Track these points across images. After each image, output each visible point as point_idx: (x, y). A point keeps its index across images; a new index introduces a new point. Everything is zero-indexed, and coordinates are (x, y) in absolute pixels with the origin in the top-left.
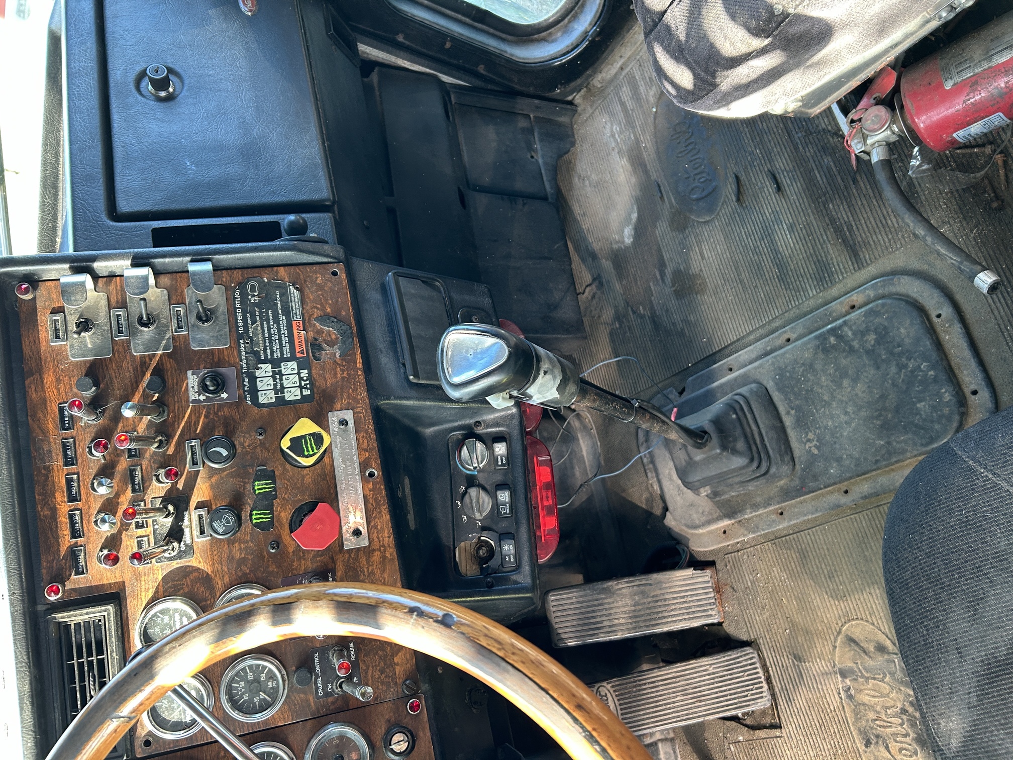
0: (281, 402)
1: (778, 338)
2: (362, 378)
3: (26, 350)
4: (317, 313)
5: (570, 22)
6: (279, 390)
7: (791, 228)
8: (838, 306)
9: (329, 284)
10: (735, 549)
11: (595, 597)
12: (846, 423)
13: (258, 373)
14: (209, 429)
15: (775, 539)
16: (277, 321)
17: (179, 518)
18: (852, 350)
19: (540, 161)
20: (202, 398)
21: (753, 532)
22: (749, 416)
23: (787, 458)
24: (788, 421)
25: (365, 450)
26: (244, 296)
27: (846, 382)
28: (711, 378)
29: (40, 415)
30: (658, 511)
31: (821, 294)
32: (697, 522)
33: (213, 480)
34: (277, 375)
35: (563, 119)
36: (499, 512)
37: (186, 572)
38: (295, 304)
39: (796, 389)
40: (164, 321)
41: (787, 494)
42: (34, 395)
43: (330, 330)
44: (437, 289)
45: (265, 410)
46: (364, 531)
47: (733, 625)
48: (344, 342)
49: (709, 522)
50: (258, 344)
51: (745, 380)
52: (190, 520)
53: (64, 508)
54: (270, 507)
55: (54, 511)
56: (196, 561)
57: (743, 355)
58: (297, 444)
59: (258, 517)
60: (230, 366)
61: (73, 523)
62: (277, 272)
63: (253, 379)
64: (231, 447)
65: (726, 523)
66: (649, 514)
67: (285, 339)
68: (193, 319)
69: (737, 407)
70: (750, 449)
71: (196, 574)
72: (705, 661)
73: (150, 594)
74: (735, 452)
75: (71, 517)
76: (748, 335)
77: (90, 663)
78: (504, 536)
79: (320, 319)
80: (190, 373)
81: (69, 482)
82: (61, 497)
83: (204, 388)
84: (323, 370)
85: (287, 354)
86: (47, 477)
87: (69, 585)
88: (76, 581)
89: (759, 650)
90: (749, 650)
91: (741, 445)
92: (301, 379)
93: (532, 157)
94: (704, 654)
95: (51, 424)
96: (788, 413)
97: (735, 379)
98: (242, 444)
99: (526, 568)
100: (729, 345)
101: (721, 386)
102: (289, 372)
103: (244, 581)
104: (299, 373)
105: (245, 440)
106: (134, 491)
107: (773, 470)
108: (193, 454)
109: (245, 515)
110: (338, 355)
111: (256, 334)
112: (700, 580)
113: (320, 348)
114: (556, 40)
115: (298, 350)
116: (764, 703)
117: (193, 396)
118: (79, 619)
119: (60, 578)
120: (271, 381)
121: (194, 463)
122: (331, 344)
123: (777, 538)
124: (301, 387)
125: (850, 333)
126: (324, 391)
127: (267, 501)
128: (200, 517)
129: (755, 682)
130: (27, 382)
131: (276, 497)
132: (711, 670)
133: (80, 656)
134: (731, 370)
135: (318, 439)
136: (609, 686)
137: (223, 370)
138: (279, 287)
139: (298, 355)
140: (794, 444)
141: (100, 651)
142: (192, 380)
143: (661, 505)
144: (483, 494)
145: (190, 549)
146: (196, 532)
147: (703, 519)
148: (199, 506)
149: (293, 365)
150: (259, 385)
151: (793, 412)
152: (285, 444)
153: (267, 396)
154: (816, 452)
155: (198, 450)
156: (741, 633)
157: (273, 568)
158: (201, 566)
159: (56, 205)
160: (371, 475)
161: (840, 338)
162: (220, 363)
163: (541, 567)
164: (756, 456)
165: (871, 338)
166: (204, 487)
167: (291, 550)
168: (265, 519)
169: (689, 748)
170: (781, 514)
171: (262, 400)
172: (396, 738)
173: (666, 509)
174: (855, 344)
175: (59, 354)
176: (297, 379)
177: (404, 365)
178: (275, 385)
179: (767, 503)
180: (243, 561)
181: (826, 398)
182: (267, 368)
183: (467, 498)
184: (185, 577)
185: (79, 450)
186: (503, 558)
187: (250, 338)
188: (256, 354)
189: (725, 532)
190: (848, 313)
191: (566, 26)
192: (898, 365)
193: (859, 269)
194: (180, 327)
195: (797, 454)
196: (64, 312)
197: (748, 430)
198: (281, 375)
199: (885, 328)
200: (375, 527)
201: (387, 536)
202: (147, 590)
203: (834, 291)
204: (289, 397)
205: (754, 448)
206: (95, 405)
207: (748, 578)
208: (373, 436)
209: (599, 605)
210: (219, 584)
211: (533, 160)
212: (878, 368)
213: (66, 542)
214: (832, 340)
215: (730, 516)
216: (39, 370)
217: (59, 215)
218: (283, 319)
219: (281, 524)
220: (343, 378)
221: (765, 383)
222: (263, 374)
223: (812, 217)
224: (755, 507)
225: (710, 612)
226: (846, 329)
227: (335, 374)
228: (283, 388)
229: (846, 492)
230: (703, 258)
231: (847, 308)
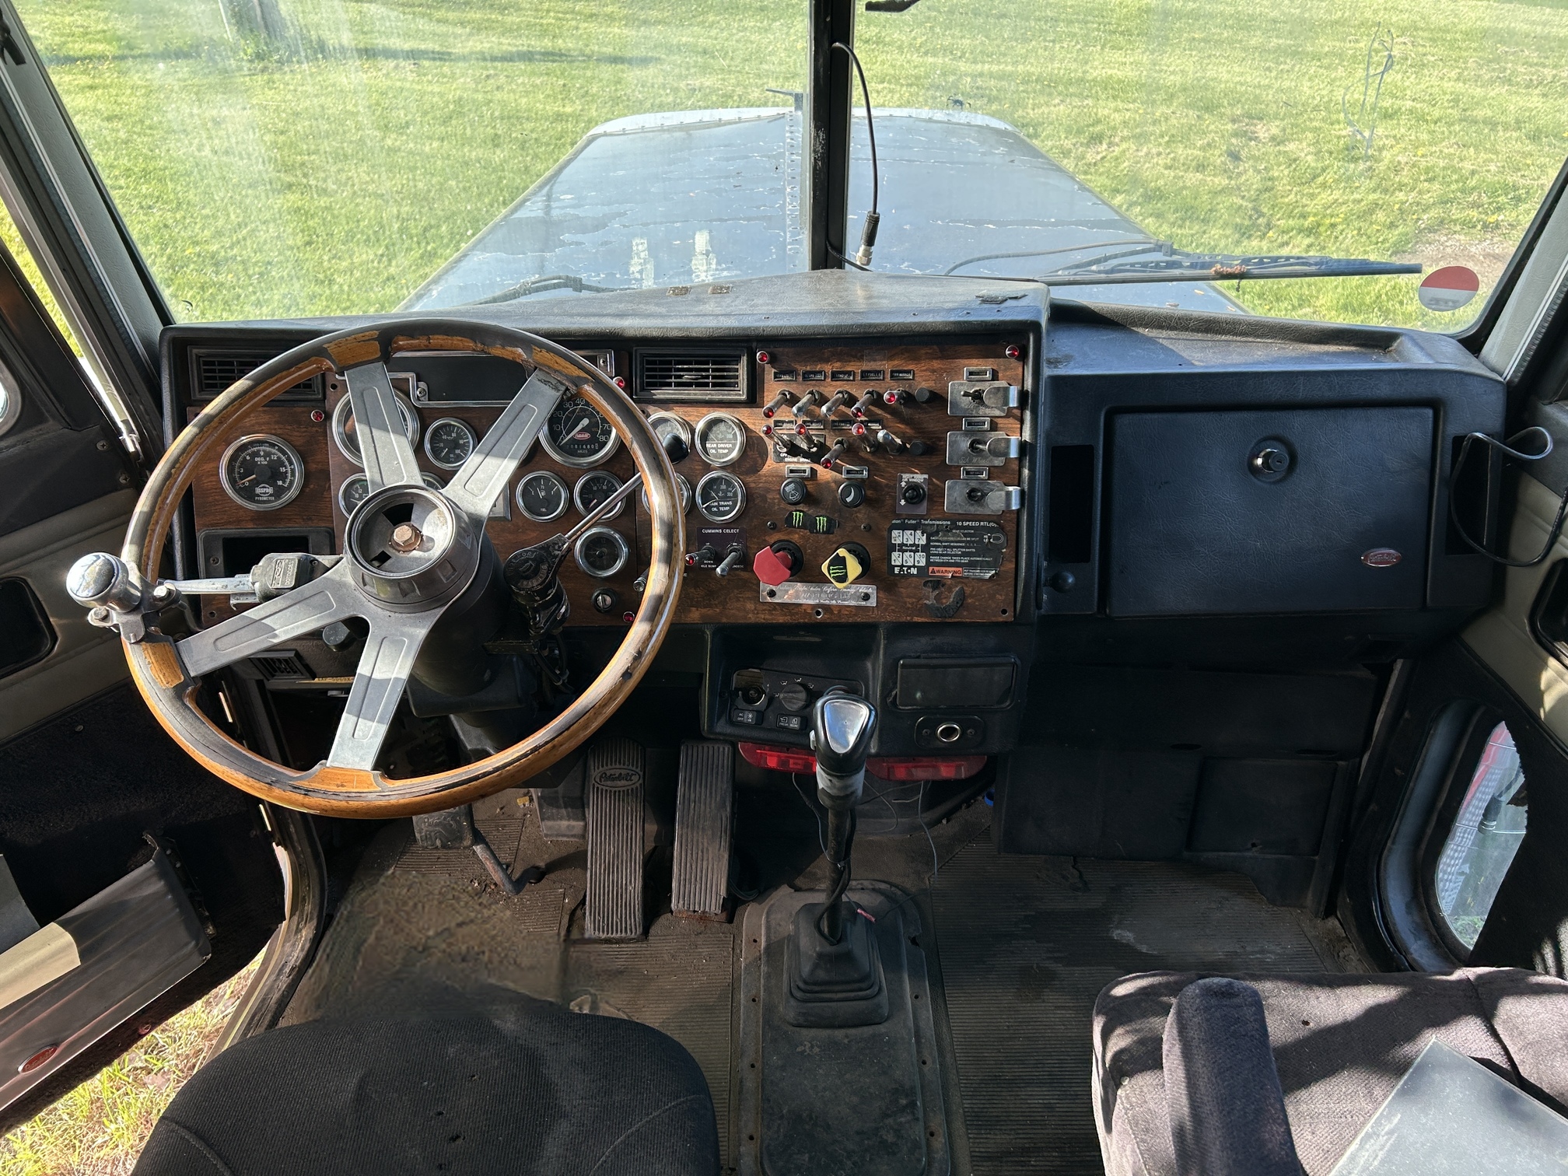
0: (892, 548)
1: (930, 1054)
2: (903, 619)
3: (964, 348)
4: (968, 590)
5: (1431, 936)
6: (902, 548)
7: (1050, 1107)
8: (937, 1122)
9: (994, 605)
10: (736, 947)
11: (719, 790)
12: (816, 1086)
13: (919, 532)
14: (875, 486)
15: (734, 987)
16: (964, 555)
17: (806, 455)
18: (885, 1116)
19: (1248, 854)
20: (903, 484)
21: (745, 968)
22: (852, 994)
23: (801, 1020)
24: (839, 1034)
25: (840, 611)
26: (990, 530)
27: (855, 1099)
28: (915, 975)
29: (906, 355)
30: (799, 882)
31: (961, 1111)
32: (772, 917)
33: (833, 485)
34: (915, 549)
35: (1309, 899)
36: (783, 715)
37: (764, 455)
38: (977, 573)
39: (867, 1051)
40: (975, 460)
41: (770, 1010)
42: (923, 352)
43: (950, 600)
44: (1001, 701)
45: (886, 533)
46: (776, 600)
47: (666, 923)
48: (938, 609)
49: (768, 928)
50: (944, 536)
51: (897, 1004)
52: (803, 463)
53: (828, 368)
54: (804, 527)
55: (827, 361)
56: (770, 464)
57: (927, 1014)
58: (840, 562)
59: (798, 516)
60: (928, 510)
61: (815, 373)
62: (1011, 561)
63: (914, 528)
64: (853, 505)
65: (763, 945)
66: (800, 871)
67: (946, 559)
68: (974, 484)
69: (864, 985)
70: (815, 984)
71: (760, 461)
72: (639, 884)
73: (751, 426)
74: (816, 966)
75: (820, 372)
76: (949, 1028)
77: (707, 377)
78: (761, 716)
79: (962, 592)
80: (926, 476)
81: (849, 373)
82: (837, 366)
83: (913, 487)
84: (915, 587)
85: (933, 559)
86: (855, 356)
87: (768, 367)
88: (770, 372)
89: (637, 941)
90: (640, 930)
91: (821, 975)
92: (909, 567)
93: (1254, 845)
94: (645, 887)
95: (896, 363)
96: (847, 1036)
97: (902, 997)
98: (859, 512)
99: (729, 730)
100: (946, 1004)
101: (901, 981)
102: (917, 559)
103: (748, 497)
104: (914, 566)
105: (862, 515)
106: (833, 421)
107: (793, 1002)
108: (857, 472)
109: (801, 507)
110: (927, 602)
111: (954, 535)
112: (714, 901)
113: (934, 588)
114: (1409, 912)
115: (936, 569)
116: (590, 932)
117: (906, 477)
118: (741, 372)
119: (773, 360)
120: (910, 542)
121: (849, 472)
122: (938, 598)
123: (733, 989)
124: (902, 566)
125: (903, 1120)
126: (896, 585)
127: (809, 524)
128: (804, 471)
129: (609, 927)
130: (935, 347)
131: (812, 532)
132: (630, 888)
133: (714, 370)
134: (916, 997)
135: (842, 579)
136: (638, 785)
137: (925, 504)
138: (996, 560)
139: (931, 569)
140: (813, 1032)
141: (715, 385)
142: (919, 478)
143: (804, 887)
144: (801, 704)
145: (781, 460)
146: (792, 467)
147: (773, 923)
148: (813, 471)
149: (923, 563)
150: (909, 532)
151: (846, 1041)
152: (842, 552)
153: (897, 537)
154: (799, 1049)
155: (859, 476)
156: (657, 929)
157: (755, 522)
158: (766, 467)
159: (1187, 330)
160: (818, 613)
161: (903, 1109)
162: (931, 500)
163: (734, 746)
164: (809, 988)
165: (890, 1138)
166: (828, 476)
167: (767, 538)
168: (795, 522)
169: (572, 850)
170: (754, 1000)
171: (895, 533)
172: (608, 599)
173: (797, 889)
174: (890, 1121)
175: (955, 373)
176: (909, 564)
177: (918, 657)
178: (906, 545)
179: (767, 989)
180: (764, 498)
181: (848, 1076)
182: (923, 541)
183: (801, 688)
184: (759, 453)
185: (872, 383)
186: (743, 710)
187: (951, 530)
188: (937, 533)
189: (755, 941)
190: (926, 1128)
191: (1427, 930)
192: (854, 1152)
193: (972, 1157)
194: (968, 473)
195: (804, 1031)
196: (993, 380)
197: (836, 988)
198: (915, 552)
199: (894, 1154)
200: (775, 609)
201: (763, 618)
202: (754, 424)
203: (958, 1125)
204: (895, 555)
205: (817, 988)
206: (908, 398)
207: (705, 951)
208: (851, 620)
209: (711, 793)
210: (749, 479)
211: (1249, 846)
212: (858, 1133)
213: (801, 369)
214: (904, 1102)
215: (768, 948)
216: (944, 356)
217: (1172, 334)
218: (965, 560)
219: (789, 533)
220: (905, 603)
221: (886, 1024)
222: (917, 537)
223: (1050, 1131)
224: (768, 976)
225: (681, 902)
226: (909, 1117)
227: (910, 597)
228: (904, 551)
229: (753, 1066)
230: (1057, 1008)
231: (933, 1129)
